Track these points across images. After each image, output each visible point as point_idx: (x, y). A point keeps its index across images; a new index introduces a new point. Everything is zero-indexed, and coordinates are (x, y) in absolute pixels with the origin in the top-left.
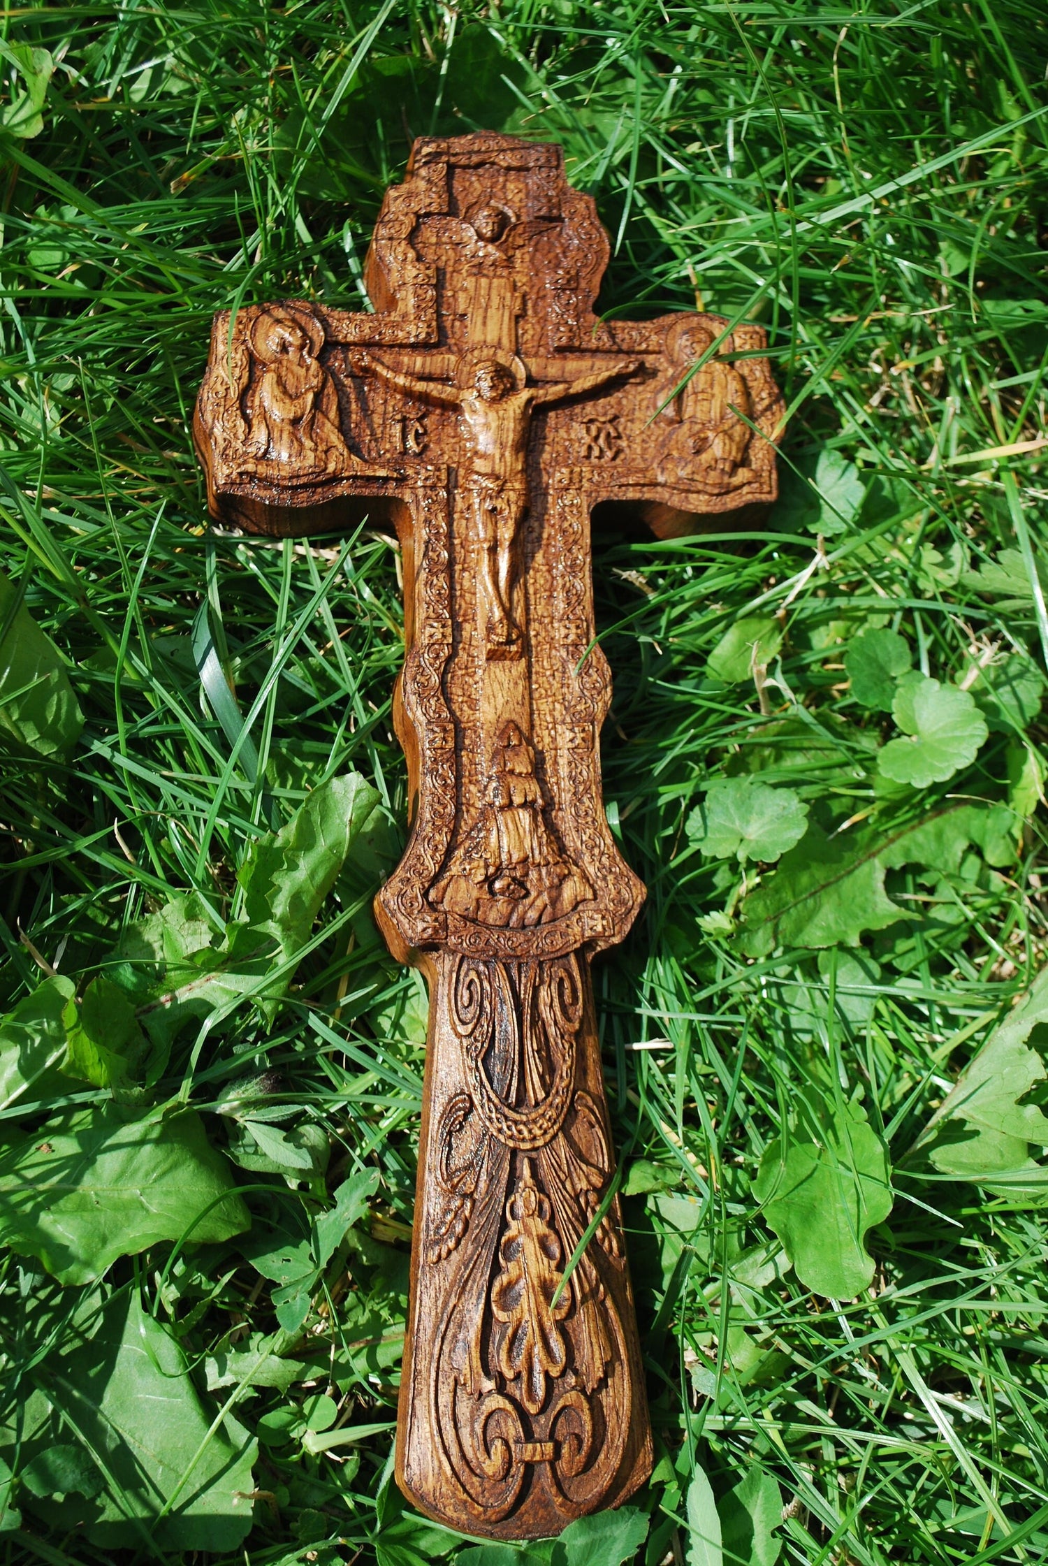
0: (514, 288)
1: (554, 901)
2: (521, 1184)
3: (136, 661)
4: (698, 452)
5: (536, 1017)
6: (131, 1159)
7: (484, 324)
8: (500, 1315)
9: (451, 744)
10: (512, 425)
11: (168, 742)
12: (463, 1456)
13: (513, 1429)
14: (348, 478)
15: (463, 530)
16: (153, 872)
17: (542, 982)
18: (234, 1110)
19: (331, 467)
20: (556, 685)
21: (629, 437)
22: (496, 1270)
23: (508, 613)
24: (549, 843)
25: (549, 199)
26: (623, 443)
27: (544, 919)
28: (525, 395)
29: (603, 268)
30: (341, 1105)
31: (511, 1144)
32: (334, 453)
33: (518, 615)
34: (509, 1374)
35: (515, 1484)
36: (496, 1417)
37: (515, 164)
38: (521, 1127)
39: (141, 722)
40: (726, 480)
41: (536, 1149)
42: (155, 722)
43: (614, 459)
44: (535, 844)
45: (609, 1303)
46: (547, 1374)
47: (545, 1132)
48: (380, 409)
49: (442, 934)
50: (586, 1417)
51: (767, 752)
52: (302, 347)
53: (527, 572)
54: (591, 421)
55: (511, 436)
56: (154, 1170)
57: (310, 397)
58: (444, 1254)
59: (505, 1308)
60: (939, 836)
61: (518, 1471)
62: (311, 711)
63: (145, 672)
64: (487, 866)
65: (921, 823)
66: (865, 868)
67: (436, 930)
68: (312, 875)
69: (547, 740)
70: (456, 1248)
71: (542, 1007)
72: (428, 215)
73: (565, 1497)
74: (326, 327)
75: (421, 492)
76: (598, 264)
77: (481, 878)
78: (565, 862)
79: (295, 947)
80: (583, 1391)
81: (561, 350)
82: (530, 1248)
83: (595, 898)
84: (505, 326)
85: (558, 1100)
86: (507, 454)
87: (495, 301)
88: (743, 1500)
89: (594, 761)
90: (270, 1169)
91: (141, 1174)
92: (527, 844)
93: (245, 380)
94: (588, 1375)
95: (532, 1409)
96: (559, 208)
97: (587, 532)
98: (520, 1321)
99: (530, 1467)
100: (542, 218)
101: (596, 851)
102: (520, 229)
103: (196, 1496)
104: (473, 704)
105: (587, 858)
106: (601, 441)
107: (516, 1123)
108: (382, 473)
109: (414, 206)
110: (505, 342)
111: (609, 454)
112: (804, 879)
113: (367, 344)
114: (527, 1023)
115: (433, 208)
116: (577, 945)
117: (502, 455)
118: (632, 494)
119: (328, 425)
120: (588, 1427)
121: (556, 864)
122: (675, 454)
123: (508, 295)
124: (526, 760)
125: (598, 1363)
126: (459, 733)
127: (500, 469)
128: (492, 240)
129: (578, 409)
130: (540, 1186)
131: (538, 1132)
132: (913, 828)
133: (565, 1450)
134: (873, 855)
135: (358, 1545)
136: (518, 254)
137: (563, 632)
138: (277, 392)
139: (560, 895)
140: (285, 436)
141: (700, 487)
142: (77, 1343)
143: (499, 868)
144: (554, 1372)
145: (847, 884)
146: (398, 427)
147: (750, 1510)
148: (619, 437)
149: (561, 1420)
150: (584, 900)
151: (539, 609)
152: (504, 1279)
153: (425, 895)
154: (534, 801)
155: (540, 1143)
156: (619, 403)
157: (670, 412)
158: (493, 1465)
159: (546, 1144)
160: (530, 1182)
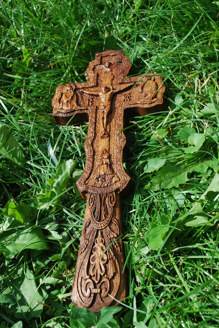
0: (112, 74)
1: (111, 182)
2: (98, 236)
3: (35, 145)
4: (145, 96)
5: (105, 203)
6: (25, 236)
7: (106, 81)
8: (92, 263)
9: (92, 154)
10: (108, 96)
11: (42, 161)
12: (82, 293)
13: (92, 286)
14: (77, 110)
15: (99, 117)
16: (39, 186)
17: (106, 197)
18: (48, 228)
19: (73, 108)
20: (115, 142)
21: (133, 97)
22: (91, 253)
23: (105, 130)
24: (110, 170)
25: (120, 59)
26: (132, 98)
27: (109, 185)
28: (111, 91)
29: (129, 69)
30: (71, 228)
31: (97, 228)
32: (74, 106)
33: (108, 130)
34: (92, 275)
35: (92, 298)
36: (89, 284)
37: (114, 54)
38: (99, 225)
39: (36, 157)
40: (151, 101)
41: (102, 229)
42: (39, 157)
43: (129, 101)
44: (107, 171)
45: (116, 261)
46: (100, 275)
47: (104, 226)
48: (85, 98)
49: (87, 189)
50: (108, 284)
51: (164, 154)
52: (70, 90)
53: (111, 122)
54: (125, 95)
55: (108, 98)
56: (29, 238)
57: (71, 97)
58: (82, 252)
59: (93, 261)
60: (202, 166)
61: (92, 295)
62: (71, 154)
63: (36, 147)
64: (97, 176)
65: (198, 164)
66: (183, 173)
67: (86, 188)
68: (62, 179)
69: (112, 152)
70: (85, 250)
71: (106, 202)
72: (97, 65)
73: (103, 302)
74: (76, 86)
75: (91, 111)
76: (128, 68)
77: (96, 178)
78: (113, 174)
79: (59, 194)
80: (108, 279)
81: (120, 84)
82: (99, 249)
83: (120, 181)
84: (110, 82)
85: (108, 219)
86: (107, 102)
87: (108, 77)
88: (145, 304)
89: (121, 155)
90: (54, 239)
91: (27, 239)
92: (105, 171)
93: (60, 97)
94: (110, 275)
95: (96, 282)
96: (121, 60)
97: (123, 114)
98: (95, 264)
99: (95, 295)
100: (118, 62)
101: (120, 171)
102: (114, 65)
103: (35, 307)
104: (98, 147)
105: (118, 173)
106: (127, 98)
107: (98, 224)
108: (83, 108)
109: (94, 64)
110: (109, 84)
111: (128, 100)
112: (167, 175)
113: (83, 88)
114: (102, 204)
115: (98, 64)
116: (115, 190)
117: (106, 102)
118: (132, 106)
119: (74, 102)
120: (109, 286)
121: (111, 174)
122: (141, 98)
123: (111, 76)
124: (107, 155)
125: (112, 273)
126: (94, 152)
127: (105, 104)
128: (108, 67)
129: (123, 93)
130: (102, 236)
131: (102, 226)
132: (196, 165)
133: (103, 291)
134: (186, 171)
135: (67, 318)
136: (114, 69)
137: (116, 132)
138: (65, 97)
139: (112, 180)
140: (65, 104)
141: (146, 103)
142: (17, 277)
143: (100, 176)
144: (102, 274)
145: (179, 176)
146: (88, 101)
147: (146, 307)
148: (131, 97)
149: (103, 285)
150: (117, 181)
151: (112, 129)
152: (93, 255)
153: (85, 182)
154: (108, 163)
155: (103, 228)
156: (131, 91)
157: (140, 91)
158: (87, 294)
159: (104, 228)
160: (100, 236)
